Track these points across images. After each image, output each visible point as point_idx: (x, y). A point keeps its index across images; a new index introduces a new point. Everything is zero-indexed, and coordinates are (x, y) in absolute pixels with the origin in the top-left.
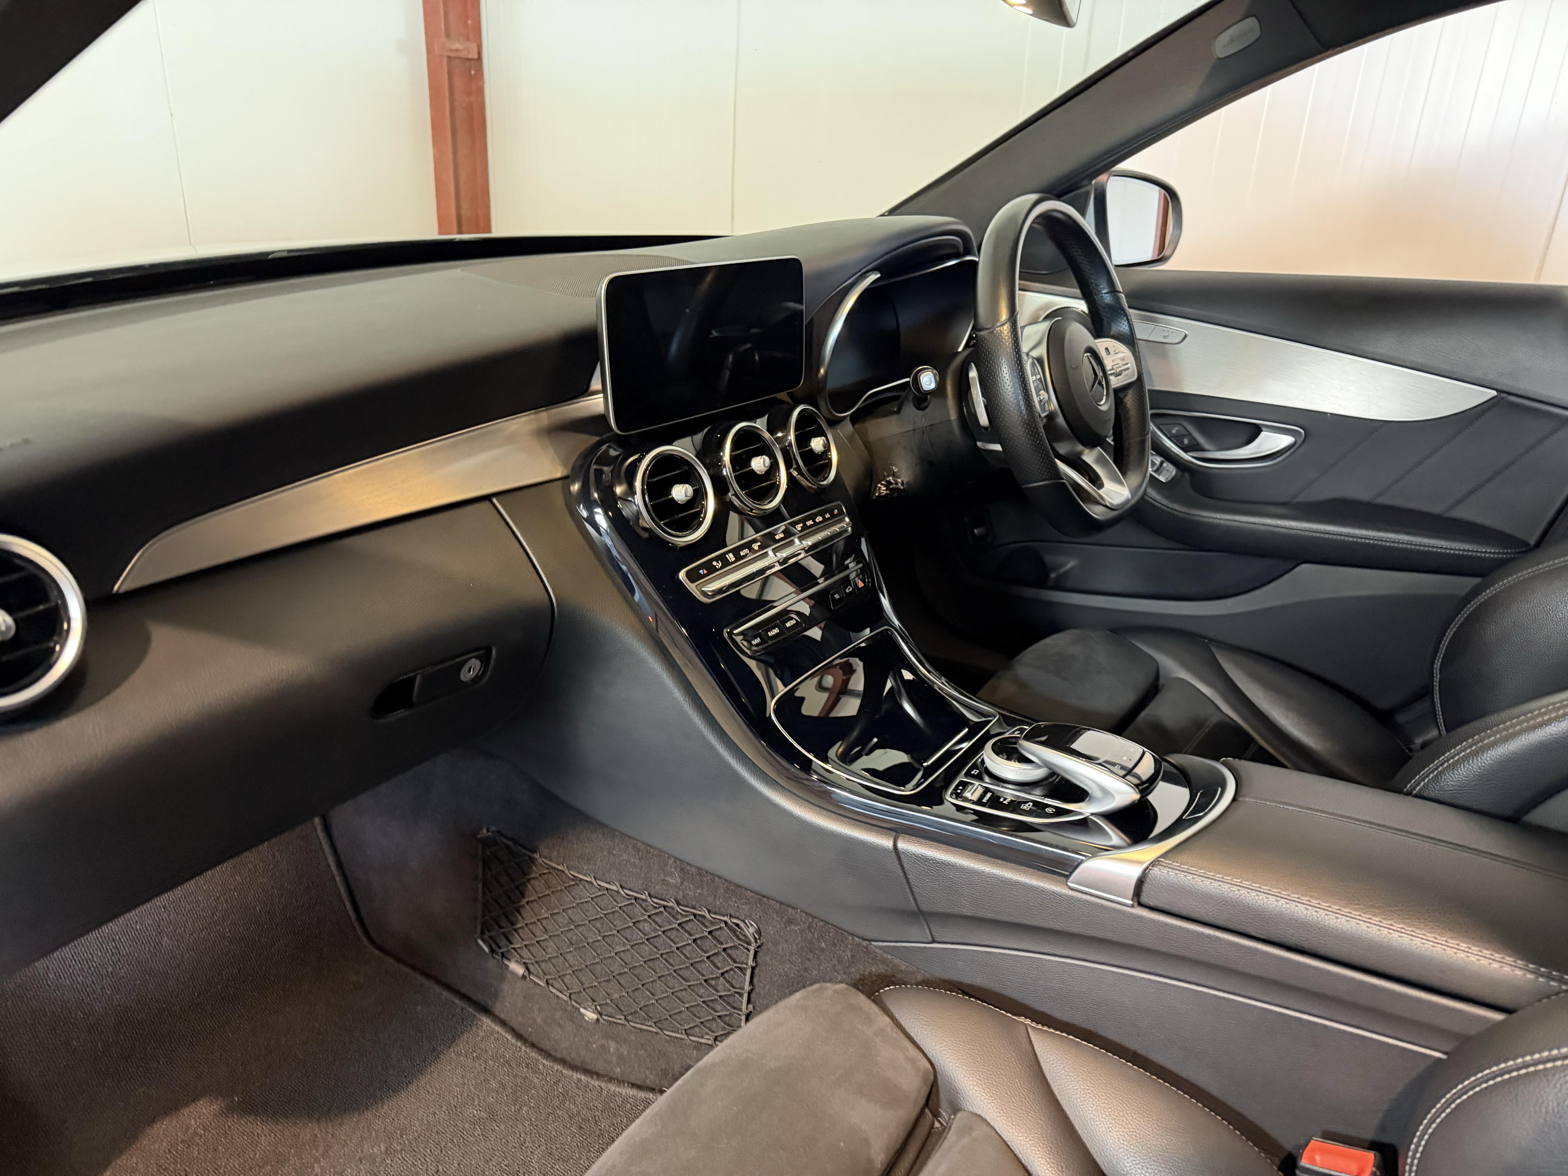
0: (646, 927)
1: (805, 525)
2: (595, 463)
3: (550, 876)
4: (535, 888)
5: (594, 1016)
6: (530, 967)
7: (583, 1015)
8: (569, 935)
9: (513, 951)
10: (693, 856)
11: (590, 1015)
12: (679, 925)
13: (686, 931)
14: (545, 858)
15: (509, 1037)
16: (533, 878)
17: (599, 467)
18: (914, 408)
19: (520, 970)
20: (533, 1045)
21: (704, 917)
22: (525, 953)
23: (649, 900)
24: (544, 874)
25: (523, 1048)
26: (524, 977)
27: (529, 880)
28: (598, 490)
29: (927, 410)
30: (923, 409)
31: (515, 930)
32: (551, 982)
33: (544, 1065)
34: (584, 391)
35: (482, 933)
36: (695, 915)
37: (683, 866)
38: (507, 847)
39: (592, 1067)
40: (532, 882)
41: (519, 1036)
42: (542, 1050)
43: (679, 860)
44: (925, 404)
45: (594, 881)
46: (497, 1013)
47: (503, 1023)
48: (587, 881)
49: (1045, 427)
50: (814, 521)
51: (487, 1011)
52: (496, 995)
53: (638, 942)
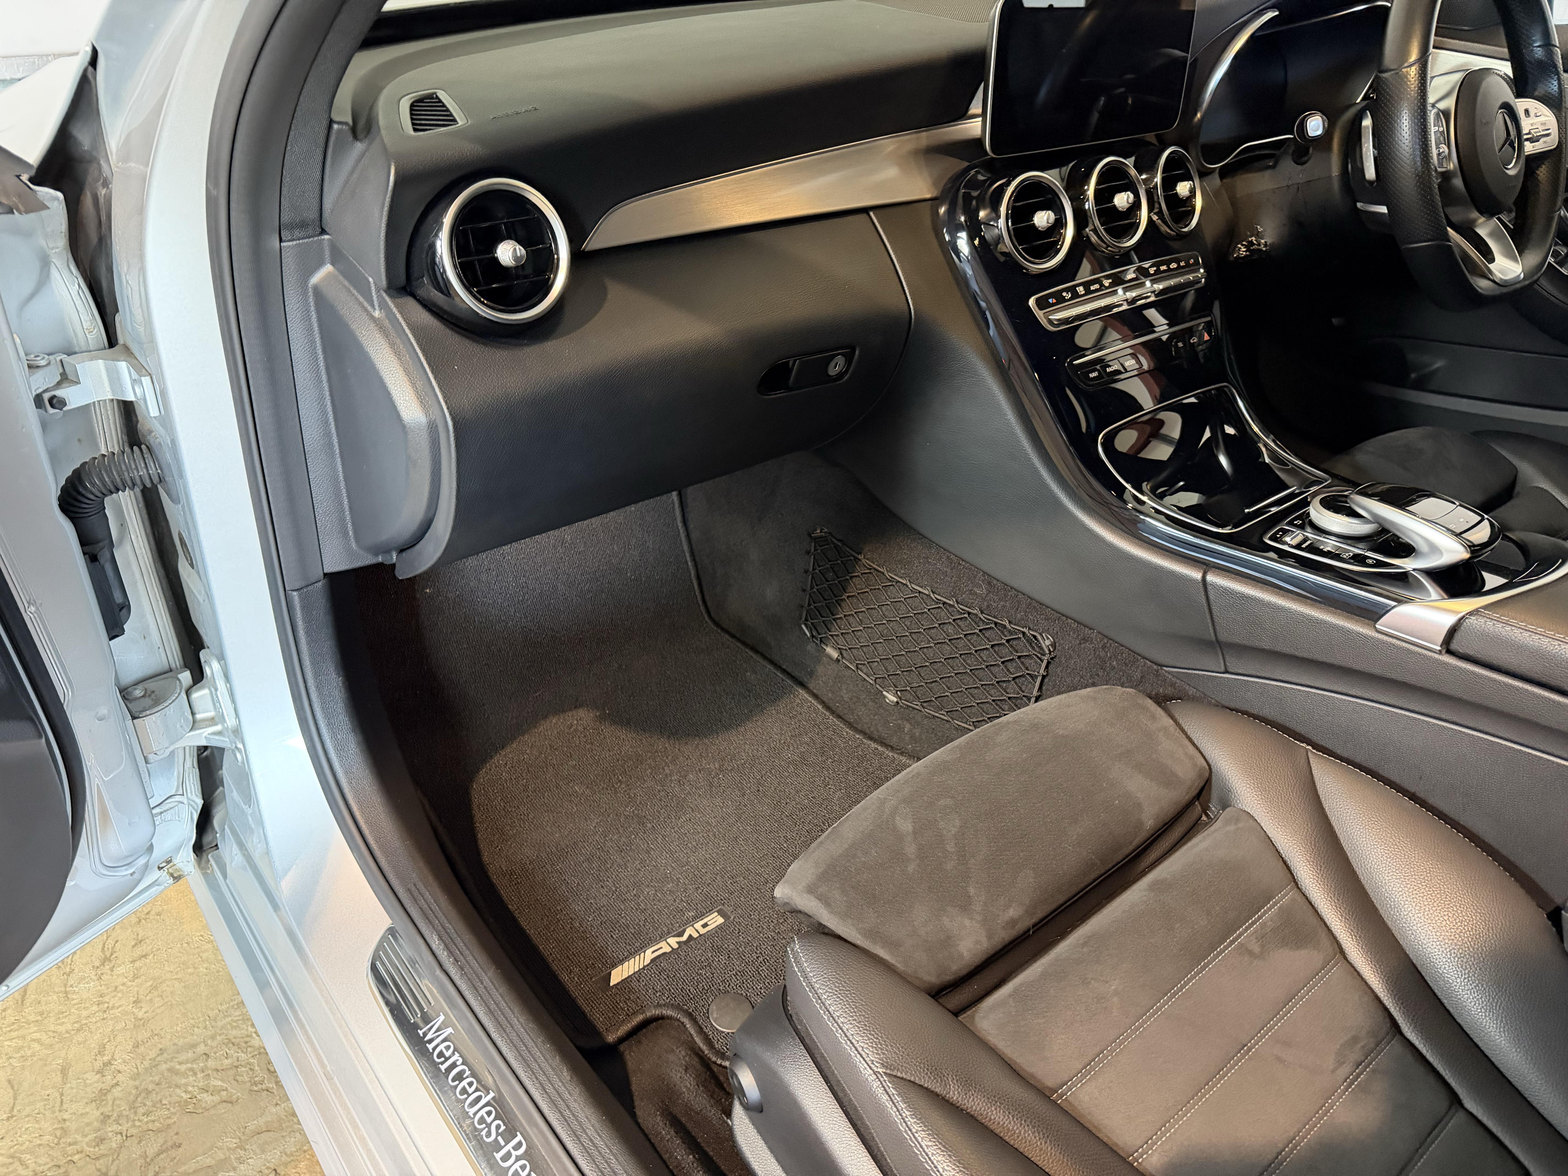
0: (950, 629)
1: (1158, 269)
2: (965, 187)
3: (871, 576)
4: (856, 586)
5: (895, 700)
6: (844, 652)
7: (885, 697)
8: (881, 628)
9: (830, 637)
10: (1001, 572)
11: (891, 698)
12: (980, 631)
13: (986, 637)
14: (867, 559)
15: (820, 707)
16: (856, 576)
17: (967, 191)
18: (1293, 163)
19: (835, 654)
20: (839, 717)
21: (1005, 627)
22: (841, 640)
23: (956, 605)
24: (865, 573)
25: (831, 717)
26: (838, 660)
27: (852, 577)
28: (965, 213)
29: (1307, 165)
30: (1302, 164)
31: (834, 619)
32: (860, 666)
33: (847, 732)
34: (962, 114)
35: (806, 620)
36: (996, 624)
37: (990, 580)
38: (836, 546)
39: (887, 742)
40: (854, 580)
41: (828, 708)
42: (847, 722)
43: (987, 574)
44: (1306, 158)
45: (908, 584)
46: (811, 688)
47: (816, 696)
48: (902, 583)
49: (1439, 185)
50: (1168, 267)
51: (802, 685)
52: (811, 674)
53: (940, 641)
